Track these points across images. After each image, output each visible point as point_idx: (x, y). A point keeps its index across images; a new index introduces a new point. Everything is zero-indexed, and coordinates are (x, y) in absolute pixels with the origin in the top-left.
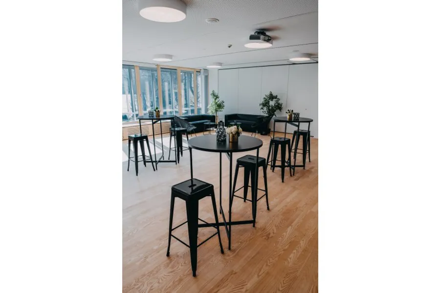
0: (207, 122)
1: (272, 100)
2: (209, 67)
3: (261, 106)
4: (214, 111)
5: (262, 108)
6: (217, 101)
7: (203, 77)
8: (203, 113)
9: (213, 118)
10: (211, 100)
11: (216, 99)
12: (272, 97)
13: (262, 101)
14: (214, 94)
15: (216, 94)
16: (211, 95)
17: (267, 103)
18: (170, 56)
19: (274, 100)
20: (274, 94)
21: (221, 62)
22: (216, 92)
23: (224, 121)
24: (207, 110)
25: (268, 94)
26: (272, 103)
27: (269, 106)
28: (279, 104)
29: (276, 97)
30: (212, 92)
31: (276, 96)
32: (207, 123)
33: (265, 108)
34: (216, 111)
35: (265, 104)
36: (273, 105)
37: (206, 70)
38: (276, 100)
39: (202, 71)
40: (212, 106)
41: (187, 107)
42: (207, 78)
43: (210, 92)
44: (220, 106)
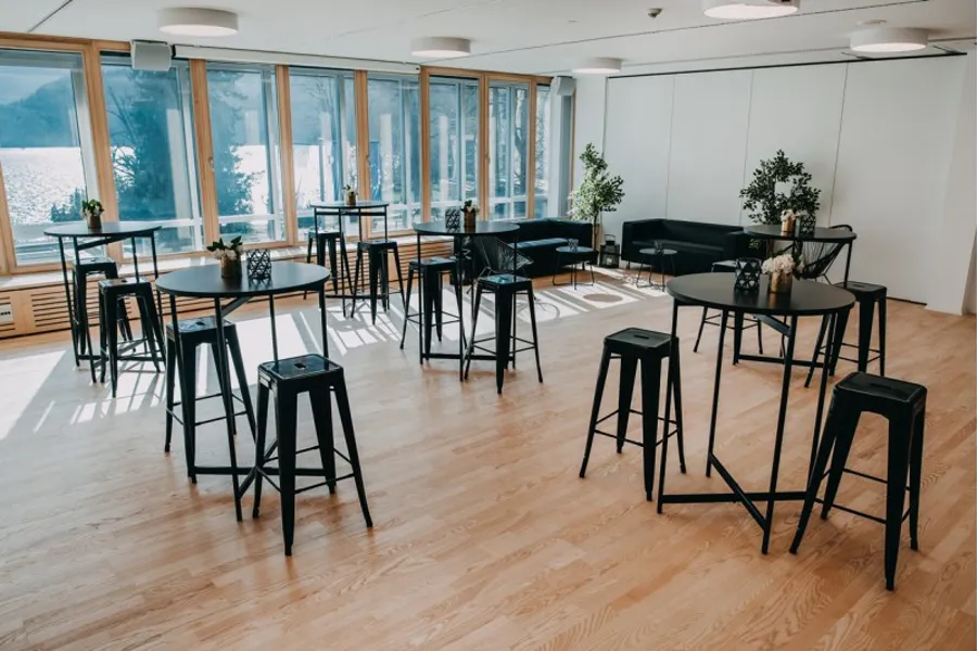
0: (565, 244)
1: (783, 180)
2: (577, 72)
3: (746, 199)
4: (588, 209)
5: (749, 205)
6: (599, 177)
7: (558, 99)
8: (552, 212)
9: (584, 233)
10: (582, 173)
11: (596, 172)
12: (783, 168)
13: (749, 180)
14: (589, 157)
15: (599, 156)
16: (582, 158)
17: (765, 188)
18: (463, 44)
19: (791, 178)
20: (793, 160)
21: (620, 56)
22: (598, 151)
23: (619, 241)
24: (565, 205)
25: (772, 156)
26: (784, 188)
27: (774, 198)
28: (807, 192)
29: (798, 170)
30: (584, 151)
31: (800, 166)
32: (567, 249)
33: (759, 205)
34: (596, 207)
35: (760, 191)
36: (788, 195)
37: (568, 81)
38: (798, 177)
39: (556, 83)
40: (583, 192)
41: (503, 195)
42: (569, 102)
43: (580, 149)
44: (608, 195)
